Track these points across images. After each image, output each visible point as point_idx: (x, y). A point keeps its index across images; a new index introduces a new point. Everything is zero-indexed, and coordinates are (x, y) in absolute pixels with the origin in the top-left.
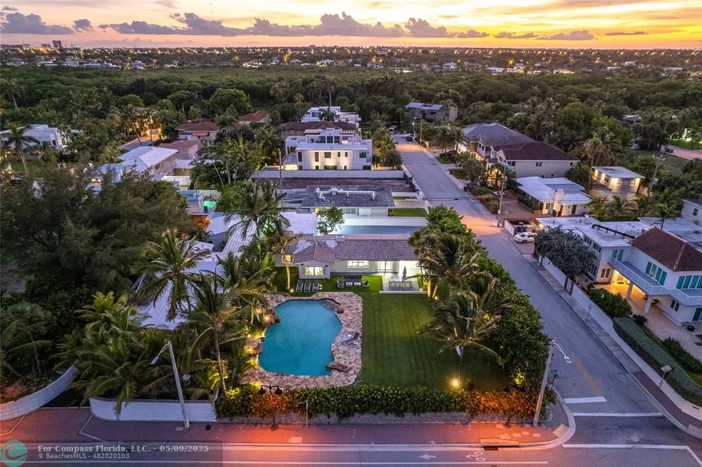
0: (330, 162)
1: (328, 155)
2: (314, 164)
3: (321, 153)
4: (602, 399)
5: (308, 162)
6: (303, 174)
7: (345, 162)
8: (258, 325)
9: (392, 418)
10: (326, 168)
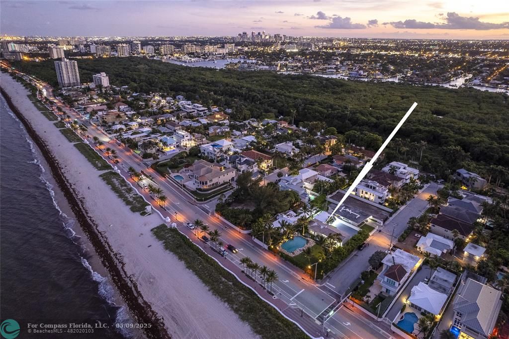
0: (367, 196)
1: (366, 193)
2: (361, 195)
3: (364, 192)
4: (334, 287)
5: (359, 193)
6: (356, 197)
7: (372, 198)
8: (288, 238)
9: (292, 265)
10: (365, 198)
